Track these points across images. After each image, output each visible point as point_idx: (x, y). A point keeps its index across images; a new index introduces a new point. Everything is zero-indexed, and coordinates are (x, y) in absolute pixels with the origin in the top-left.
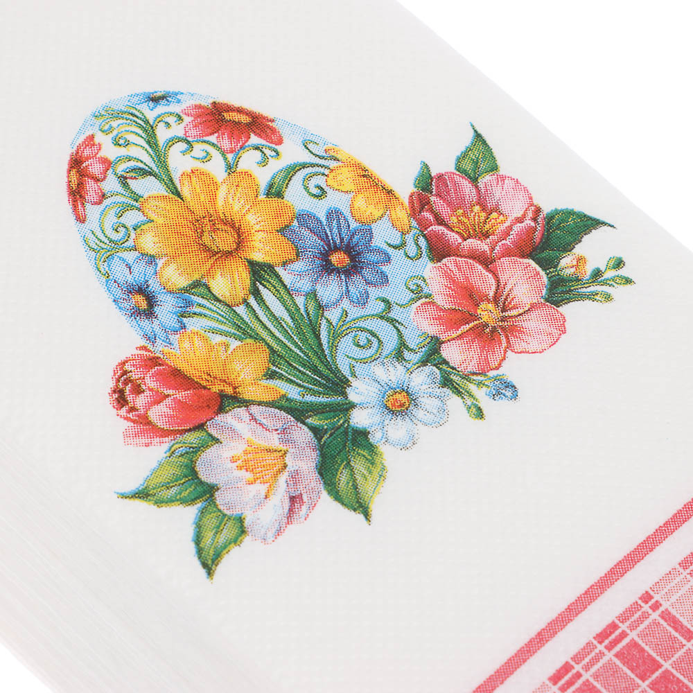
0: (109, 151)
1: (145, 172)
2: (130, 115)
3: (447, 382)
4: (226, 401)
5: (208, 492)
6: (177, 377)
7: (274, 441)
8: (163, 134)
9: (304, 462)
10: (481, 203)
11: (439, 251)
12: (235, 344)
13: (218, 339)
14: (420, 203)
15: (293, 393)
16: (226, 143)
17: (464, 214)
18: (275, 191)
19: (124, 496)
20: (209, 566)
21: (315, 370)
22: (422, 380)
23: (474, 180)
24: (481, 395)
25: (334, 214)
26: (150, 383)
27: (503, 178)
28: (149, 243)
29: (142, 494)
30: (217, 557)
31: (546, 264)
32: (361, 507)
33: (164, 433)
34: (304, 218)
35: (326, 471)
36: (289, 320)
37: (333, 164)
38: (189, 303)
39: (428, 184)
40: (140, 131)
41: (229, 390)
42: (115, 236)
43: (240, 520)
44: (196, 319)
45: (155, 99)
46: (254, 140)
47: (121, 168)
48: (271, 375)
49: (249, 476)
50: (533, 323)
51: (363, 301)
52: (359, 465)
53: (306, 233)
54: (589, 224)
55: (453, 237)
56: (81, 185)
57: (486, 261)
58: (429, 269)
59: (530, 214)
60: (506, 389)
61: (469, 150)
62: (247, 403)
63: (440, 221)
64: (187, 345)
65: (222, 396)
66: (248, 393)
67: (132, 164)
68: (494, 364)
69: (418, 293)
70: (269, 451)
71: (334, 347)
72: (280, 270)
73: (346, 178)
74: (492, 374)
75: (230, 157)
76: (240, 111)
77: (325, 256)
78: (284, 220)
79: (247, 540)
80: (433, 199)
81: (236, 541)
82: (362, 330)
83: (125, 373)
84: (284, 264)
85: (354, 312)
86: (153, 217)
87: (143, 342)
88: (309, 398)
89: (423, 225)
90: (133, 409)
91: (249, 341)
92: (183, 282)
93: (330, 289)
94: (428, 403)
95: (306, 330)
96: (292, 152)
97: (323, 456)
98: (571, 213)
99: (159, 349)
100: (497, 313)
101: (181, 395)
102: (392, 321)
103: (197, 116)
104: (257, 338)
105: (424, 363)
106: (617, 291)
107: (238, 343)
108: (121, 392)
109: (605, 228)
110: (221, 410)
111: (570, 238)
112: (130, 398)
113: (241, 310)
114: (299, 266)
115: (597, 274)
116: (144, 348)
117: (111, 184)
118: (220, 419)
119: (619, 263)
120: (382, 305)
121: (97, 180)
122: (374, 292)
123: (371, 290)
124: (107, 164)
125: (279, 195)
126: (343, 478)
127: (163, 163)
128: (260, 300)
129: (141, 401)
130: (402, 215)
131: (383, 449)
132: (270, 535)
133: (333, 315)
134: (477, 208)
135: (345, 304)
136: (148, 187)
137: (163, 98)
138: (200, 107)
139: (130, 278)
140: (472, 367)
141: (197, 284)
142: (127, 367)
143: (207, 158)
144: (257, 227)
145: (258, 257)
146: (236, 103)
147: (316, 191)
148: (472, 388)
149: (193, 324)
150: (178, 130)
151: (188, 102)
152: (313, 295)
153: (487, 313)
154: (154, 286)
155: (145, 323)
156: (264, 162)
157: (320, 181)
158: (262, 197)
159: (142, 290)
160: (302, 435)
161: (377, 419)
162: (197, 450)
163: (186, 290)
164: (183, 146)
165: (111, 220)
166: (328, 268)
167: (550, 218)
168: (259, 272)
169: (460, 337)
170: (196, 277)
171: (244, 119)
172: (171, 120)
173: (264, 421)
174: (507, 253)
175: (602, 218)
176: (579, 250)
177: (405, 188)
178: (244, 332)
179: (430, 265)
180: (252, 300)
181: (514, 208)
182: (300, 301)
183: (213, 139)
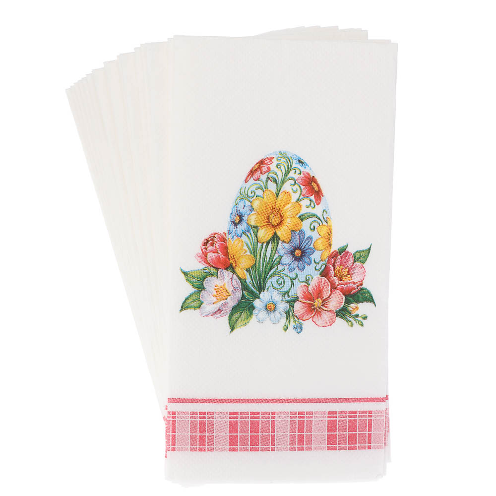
0: (273, 167)
1: (276, 182)
2: (289, 161)
3: (287, 313)
4: (230, 267)
5: (201, 288)
6: (225, 250)
7: (230, 289)
8: (291, 174)
9: (232, 302)
10: (350, 270)
11: (325, 273)
12: (248, 253)
13: (245, 248)
14: (334, 255)
15: (249, 280)
16: (304, 192)
17: (342, 269)
18: (302, 218)
19: (181, 270)
20: (183, 308)
21: (260, 279)
22: (283, 306)
23: (355, 261)
24: (292, 324)
25: (310, 238)
26: (217, 245)
27: (362, 267)
28: (256, 204)
29: (186, 274)
30: (187, 308)
31: (347, 302)
32: (232, 328)
33: (207, 263)
34: (302, 233)
35: (235, 309)
36: (268, 259)
37: (325, 223)
38: (249, 231)
39: (343, 251)
40: (286, 168)
41: (234, 265)
42: (250, 194)
43: (202, 303)
44: (246, 237)
45: (300, 162)
46: (313, 198)
47: (271, 175)
48: (248, 271)
49: (215, 294)
50: (326, 316)
51: (291, 270)
52: (244, 316)
53: (298, 237)
54: (370, 299)
55: (332, 273)
56: (256, 170)
57: (333, 287)
58: (316, 276)
59: (358, 284)
60: (299, 329)
61: (363, 251)
62: (234, 273)
63: (334, 266)
64: (236, 242)
65: (231, 265)
66: (238, 270)
67: (275, 176)
68: (304, 319)
69: (307, 281)
70: (227, 291)
71: (271, 277)
72: (280, 242)
73: (324, 230)
74: (301, 321)
75: (302, 197)
76: (318, 185)
77: (295, 249)
78: (296, 228)
79: (198, 310)
80: (339, 257)
81: (195, 308)
82: (283, 278)
83: (214, 237)
84: (283, 241)
85: (286, 272)
86: (265, 197)
87: (226, 232)
88: (251, 286)
89: (329, 262)
90: (206, 249)
91: (253, 256)
92: (253, 223)
93: (287, 259)
94: (277, 314)
95: (269, 265)
96: (318, 210)
97: (238, 305)
98: (369, 292)
99: (229, 237)
100: (320, 305)
101: (222, 256)
102: (292, 283)
103: (305, 177)
104: (255, 257)
105: (288, 302)
106: (356, 326)
107: (249, 254)
108: (208, 241)
109: (373, 305)
110: (227, 269)
111: (361, 299)
112: (208, 245)
113: (259, 245)
114: (286, 245)
115: (357, 316)
116: (225, 234)
117: (264, 177)
118: (224, 271)
119: (365, 318)
120: (295, 276)
121: (261, 173)
122: (297, 270)
123: (297, 269)
124: (269, 170)
125: (302, 220)
126: (236, 315)
127: (283, 183)
128: (267, 247)
129: (210, 248)
130: (327, 254)
131: (254, 317)
132: (204, 314)
133: (280, 267)
134: (347, 270)
135: (286, 267)
136: (272, 186)
137: (302, 163)
138: (309, 174)
139: (241, 210)
140: (298, 315)
141: (256, 227)
142: (216, 236)
143: (295, 192)
144: (287, 224)
145: (279, 233)
146: (319, 182)
147: (312, 228)
148: (292, 320)
149: (244, 238)
150: (296, 176)
151: (307, 170)
152: (281, 257)
153: (318, 302)
154: (245, 218)
155: (232, 227)
156: (308, 207)
157: (316, 225)
158: (297, 216)
159: (241, 216)
160: (239, 295)
161: (261, 307)
162: (210, 274)
163: (252, 227)
164: (293, 182)
165: (253, 188)
166: (292, 253)
167: (362, 289)
168: (275, 238)
169: (304, 303)
170: (258, 225)
171: (316, 189)
172: (298, 172)
173: (234, 282)
174: (341, 290)
175: (375, 301)
176: (360, 305)
177: (335, 247)
178: (254, 252)
179: (318, 276)
180: (265, 244)
181: (356, 278)
182: (276, 256)
183: (302, 187)
